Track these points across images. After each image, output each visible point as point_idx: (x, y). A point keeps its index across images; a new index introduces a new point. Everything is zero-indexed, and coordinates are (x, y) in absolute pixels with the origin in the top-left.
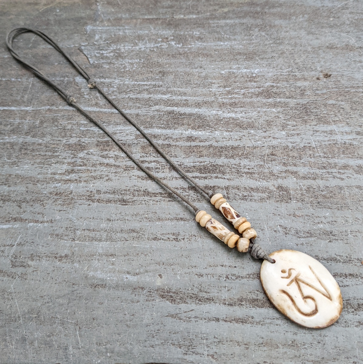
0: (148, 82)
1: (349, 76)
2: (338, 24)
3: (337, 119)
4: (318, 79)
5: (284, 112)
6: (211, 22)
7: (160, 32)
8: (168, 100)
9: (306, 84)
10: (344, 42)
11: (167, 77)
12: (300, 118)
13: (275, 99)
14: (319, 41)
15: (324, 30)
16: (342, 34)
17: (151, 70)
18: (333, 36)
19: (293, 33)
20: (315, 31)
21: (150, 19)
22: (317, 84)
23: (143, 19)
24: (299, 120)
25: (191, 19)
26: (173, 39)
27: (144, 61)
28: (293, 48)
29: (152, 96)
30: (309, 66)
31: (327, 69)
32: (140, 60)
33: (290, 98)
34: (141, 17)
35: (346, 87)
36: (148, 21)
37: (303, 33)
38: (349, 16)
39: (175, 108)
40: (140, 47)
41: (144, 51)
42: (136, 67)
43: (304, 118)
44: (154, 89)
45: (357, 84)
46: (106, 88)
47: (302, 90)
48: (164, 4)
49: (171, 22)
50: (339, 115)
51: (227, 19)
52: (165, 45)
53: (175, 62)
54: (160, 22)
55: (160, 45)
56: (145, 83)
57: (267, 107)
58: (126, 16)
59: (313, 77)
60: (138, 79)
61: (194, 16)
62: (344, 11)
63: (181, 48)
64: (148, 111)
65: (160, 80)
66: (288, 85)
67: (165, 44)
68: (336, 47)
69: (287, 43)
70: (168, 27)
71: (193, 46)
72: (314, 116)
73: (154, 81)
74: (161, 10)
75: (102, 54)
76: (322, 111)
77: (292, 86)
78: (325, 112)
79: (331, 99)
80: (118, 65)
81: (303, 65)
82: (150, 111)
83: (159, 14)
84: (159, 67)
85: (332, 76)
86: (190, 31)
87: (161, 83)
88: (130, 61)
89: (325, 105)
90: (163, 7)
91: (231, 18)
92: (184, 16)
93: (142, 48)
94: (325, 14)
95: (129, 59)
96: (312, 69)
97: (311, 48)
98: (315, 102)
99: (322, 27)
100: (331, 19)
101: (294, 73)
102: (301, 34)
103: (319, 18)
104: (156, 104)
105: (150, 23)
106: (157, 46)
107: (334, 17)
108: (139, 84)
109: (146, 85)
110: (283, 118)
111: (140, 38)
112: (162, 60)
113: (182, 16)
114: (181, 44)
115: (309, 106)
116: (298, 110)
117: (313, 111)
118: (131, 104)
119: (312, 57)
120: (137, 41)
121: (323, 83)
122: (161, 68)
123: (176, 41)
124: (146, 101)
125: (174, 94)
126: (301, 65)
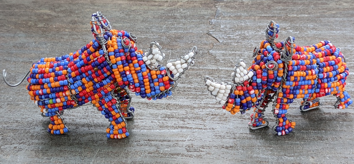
6: (322, 19)
21: (267, 16)
23: (261, 17)
25: (303, 17)
26: (291, 29)
36: (265, 18)
51: (336, 17)
58: (244, 14)
61: (306, 16)
71: (309, 33)
80: (244, 44)
86: (305, 24)
91: (340, 17)
113: (295, 15)
123: (293, 30)
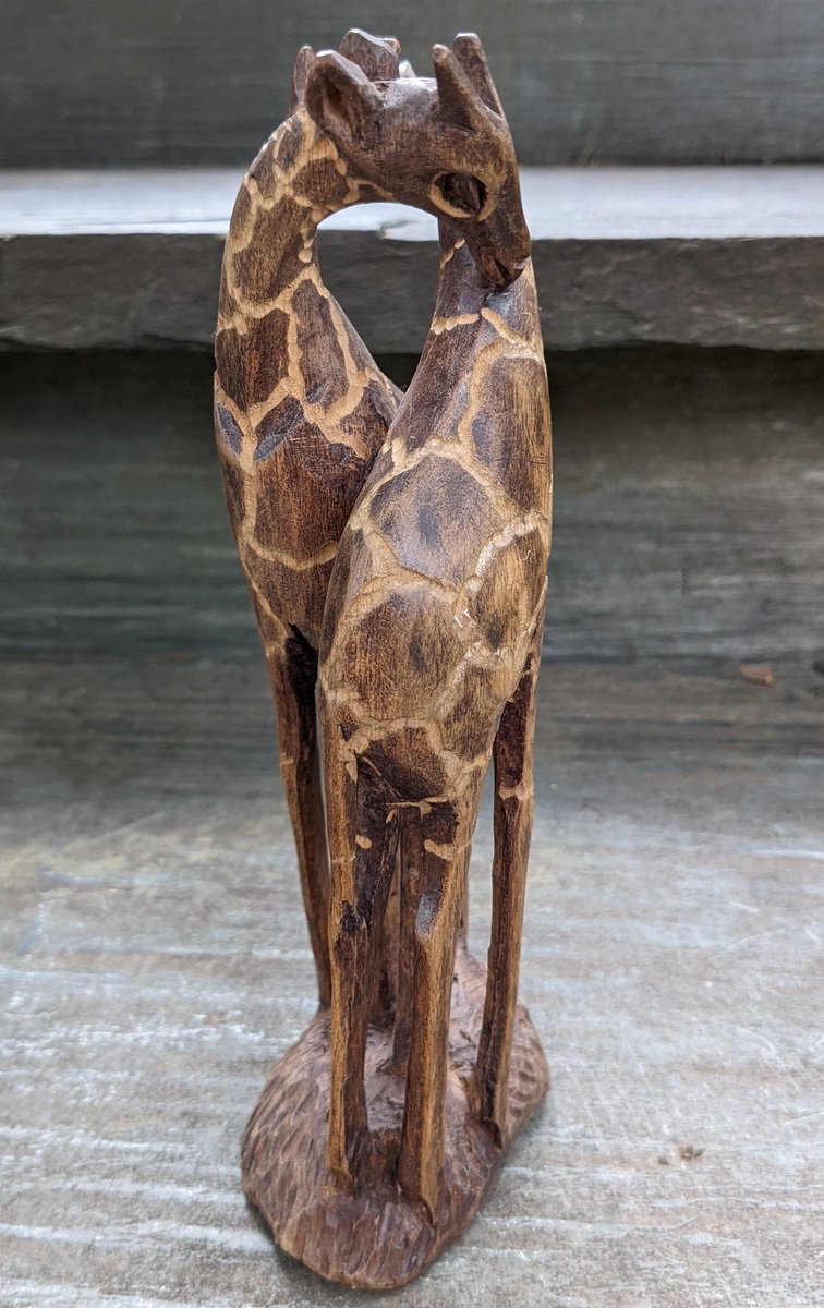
0: (143, 1142)
1: (760, 1159)
2: (729, 1000)
3: (719, 1296)
4: (663, 1162)
5: (553, 1263)
7: (204, 992)
8: (195, 1203)
9: (626, 1175)
10: (742, 1053)
11: (203, 1130)
12: (601, 1285)
13: (527, 1218)
14: (671, 1047)
15: (685, 1014)
16: (740, 1030)
17: (160, 1104)
18: (711, 1034)
19: (594, 1020)
20: (661, 1016)
22: (659, 1177)
24: (599, 1292)
27: (141, 1078)
28: (592, 1063)
29: (147, 1186)
30: (638, 1120)
31: (691, 1131)
32: (131, 1073)
33: (573, 1217)
34: (157, 948)
35: (749, 1193)
37: (624, 1021)
38: (761, 977)
39: (213, 1233)
40: (138, 1035)
41: (148, 1047)
42: (114, 1092)
43: (614, 1285)
44: (158, 1164)
45: (781, 1184)
46: (9, 1154)
47: (612, 1195)
48: (230, 913)
49: (243, 968)
50: (723, 1281)
52: (212, 1035)
53: (236, 1085)
54: (209, 966)
55: (197, 1030)
56: (134, 1145)
57: (501, 1244)
59: (649, 1154)
60: (113, 1130)
62: (745, 962)
63: (258, 1045)
64: (125, 1237)
65: (179, 1138)
66: (571, 1177)
67: (213, 1029)
68: (722, 1068)
69: (574, 1045)
70: (231, 981)
72: (645, 1280)
73: (161, 1140)
74: (218, 933)
75: (21, 1051)
76: (672, 1267)
77: (583, 1179)
78: (681, 1271)
79: (702, 1227)
81: (619, 1115)
82: (130, 1237)
83: (211, 942)
84: (186, 1096)
85: (705, 1154)
87: (181, 1148)
88: (100, 1076)
89: (682, 1248)
90: (225, 925)
92: (284, 952)
93: (142, 1038)
94: (689, 970)
95: (97, 1069)
96: (645, 1129)
97: (645, 1066)
98: (650, 1235)
99: (682, 1007)
100: (709, 984)
101: (589, 1137)
102: (618, 1024)
103: (673, 978)
104: (155, 1215)
105: (182, 967)
106: (189, 1034)
107: (718, 980)
108: (113, 1148)
109: (136, 1152)
110: (547, 1284)
111: (143, 1009)
112: (196, 1079)
114: (262, 1033)
115: (633, 1247)
116: (596, 1259)
117: (641, 1264)
118: (75, 1210)
119: (648, 1094)
120: (131, 1018)
121: (676, 1177)
122: (189, 1102)
124: (123, 1202)
125: (215, 1184)
126: (613, 1117)
